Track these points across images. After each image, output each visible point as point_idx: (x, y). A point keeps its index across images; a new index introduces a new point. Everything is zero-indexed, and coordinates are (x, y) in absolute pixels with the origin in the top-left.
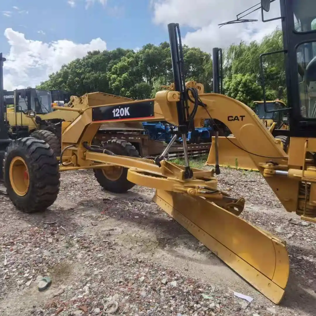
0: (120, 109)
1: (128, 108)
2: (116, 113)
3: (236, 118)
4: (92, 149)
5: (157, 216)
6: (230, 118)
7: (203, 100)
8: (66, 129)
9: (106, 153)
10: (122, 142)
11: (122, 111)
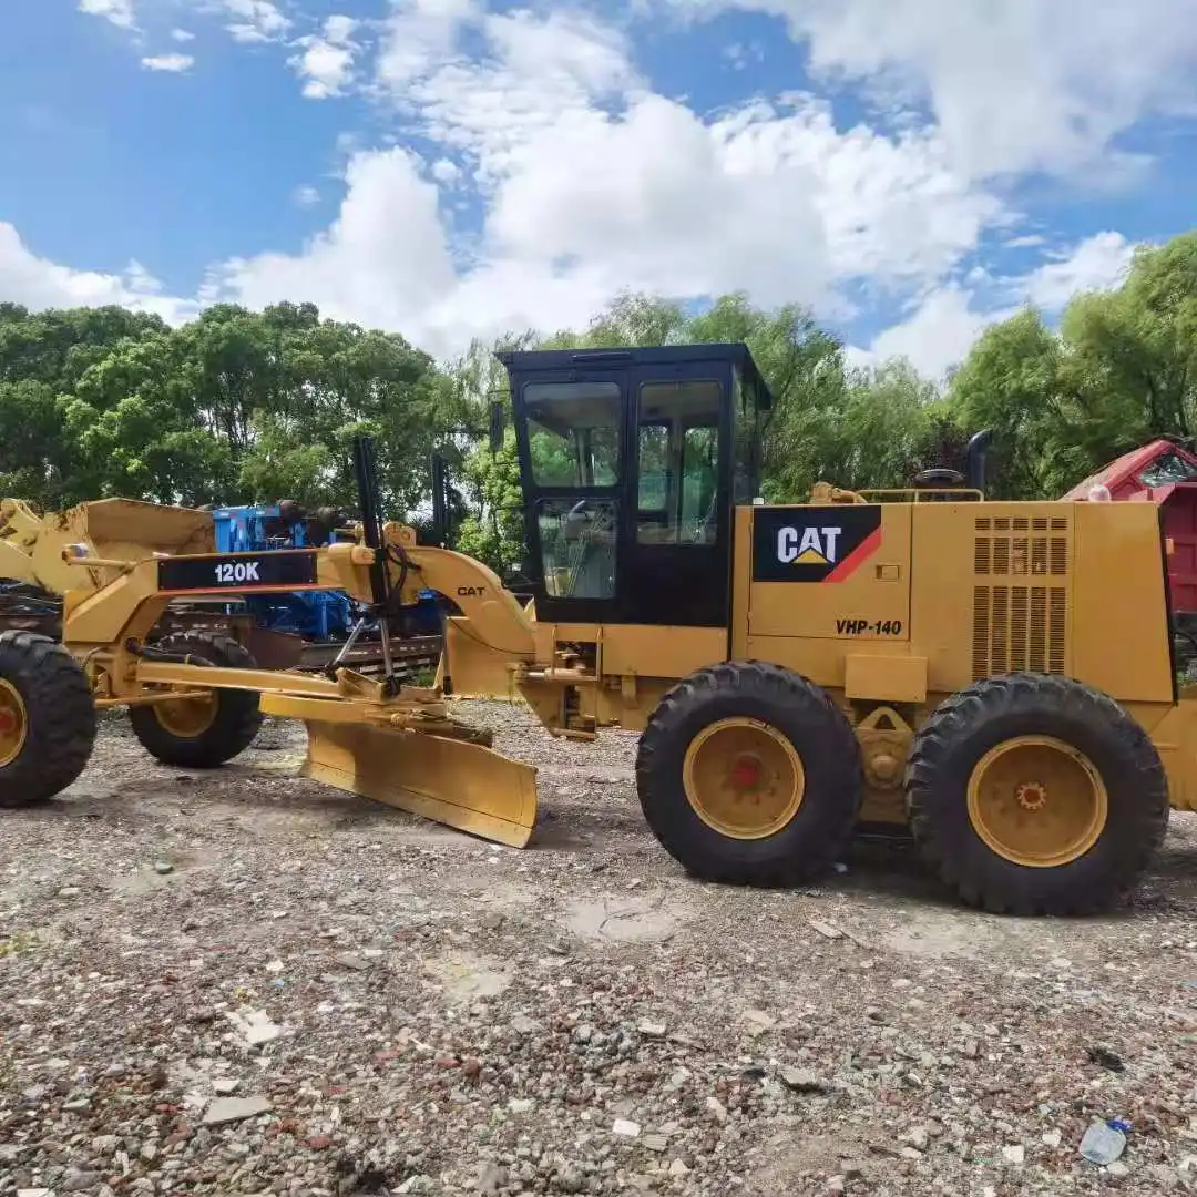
0: (234, 565)
1: (256, 564)
2: (224, 574)
3: (471, 592)
4: (152, 654)
5: (320, 795)
6: (462, 591)
7: (414, 557)
8: (75, 607)
9: (191, 662)
10: (213, 637)
11: (240, 571)
